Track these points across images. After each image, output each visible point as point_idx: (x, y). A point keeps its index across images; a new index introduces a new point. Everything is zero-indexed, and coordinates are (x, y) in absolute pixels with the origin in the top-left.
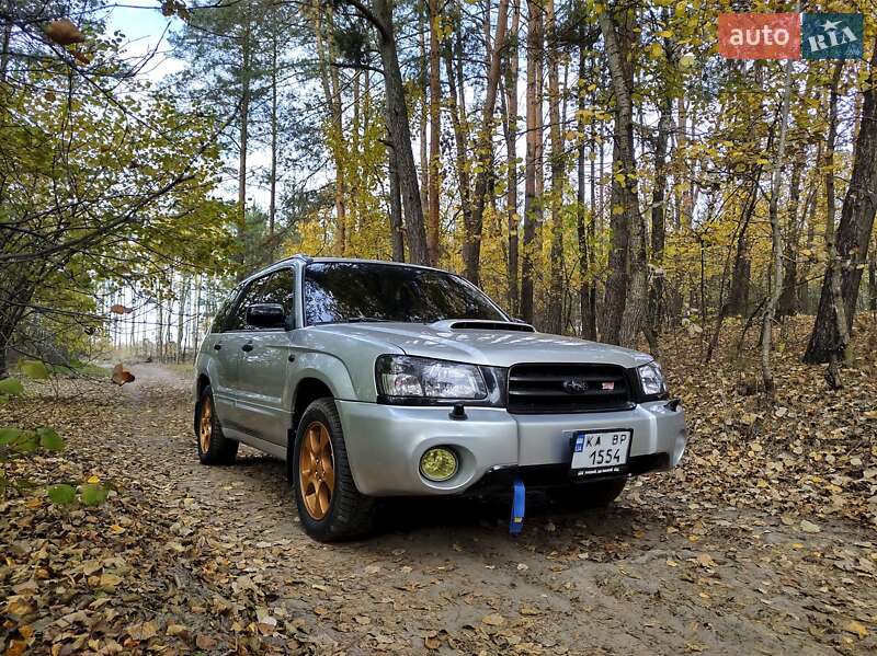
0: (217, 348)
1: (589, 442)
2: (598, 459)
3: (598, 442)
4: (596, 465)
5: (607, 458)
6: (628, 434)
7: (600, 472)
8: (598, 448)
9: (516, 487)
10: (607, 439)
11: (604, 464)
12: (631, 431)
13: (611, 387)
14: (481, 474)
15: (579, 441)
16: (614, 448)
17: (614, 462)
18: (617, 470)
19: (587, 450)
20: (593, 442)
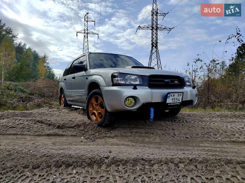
0: (65, 80)
1: (171, 96)
2: (174, 100)
3: (174, 96)
4: (173, 102)
5: (176, 100)
6: (182, 94)
7: (174, 104)
8: (174, 97)
9: (151, 109)
10: (176, 95)
11: (175, 102)
12: (183, 93)
13: (177, 82)
14: (142, 104)
15: (169, 95)
16: (178, 98)
17: (178, 101)
18: (179, 104)
19: (171, 98)
20: (172, 96)
